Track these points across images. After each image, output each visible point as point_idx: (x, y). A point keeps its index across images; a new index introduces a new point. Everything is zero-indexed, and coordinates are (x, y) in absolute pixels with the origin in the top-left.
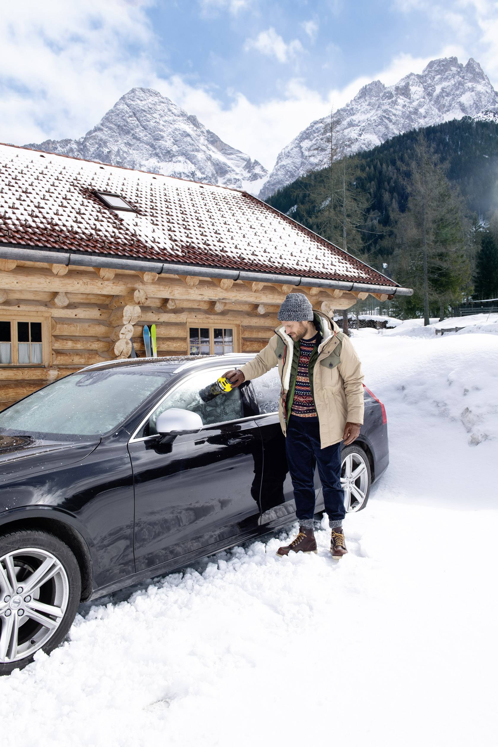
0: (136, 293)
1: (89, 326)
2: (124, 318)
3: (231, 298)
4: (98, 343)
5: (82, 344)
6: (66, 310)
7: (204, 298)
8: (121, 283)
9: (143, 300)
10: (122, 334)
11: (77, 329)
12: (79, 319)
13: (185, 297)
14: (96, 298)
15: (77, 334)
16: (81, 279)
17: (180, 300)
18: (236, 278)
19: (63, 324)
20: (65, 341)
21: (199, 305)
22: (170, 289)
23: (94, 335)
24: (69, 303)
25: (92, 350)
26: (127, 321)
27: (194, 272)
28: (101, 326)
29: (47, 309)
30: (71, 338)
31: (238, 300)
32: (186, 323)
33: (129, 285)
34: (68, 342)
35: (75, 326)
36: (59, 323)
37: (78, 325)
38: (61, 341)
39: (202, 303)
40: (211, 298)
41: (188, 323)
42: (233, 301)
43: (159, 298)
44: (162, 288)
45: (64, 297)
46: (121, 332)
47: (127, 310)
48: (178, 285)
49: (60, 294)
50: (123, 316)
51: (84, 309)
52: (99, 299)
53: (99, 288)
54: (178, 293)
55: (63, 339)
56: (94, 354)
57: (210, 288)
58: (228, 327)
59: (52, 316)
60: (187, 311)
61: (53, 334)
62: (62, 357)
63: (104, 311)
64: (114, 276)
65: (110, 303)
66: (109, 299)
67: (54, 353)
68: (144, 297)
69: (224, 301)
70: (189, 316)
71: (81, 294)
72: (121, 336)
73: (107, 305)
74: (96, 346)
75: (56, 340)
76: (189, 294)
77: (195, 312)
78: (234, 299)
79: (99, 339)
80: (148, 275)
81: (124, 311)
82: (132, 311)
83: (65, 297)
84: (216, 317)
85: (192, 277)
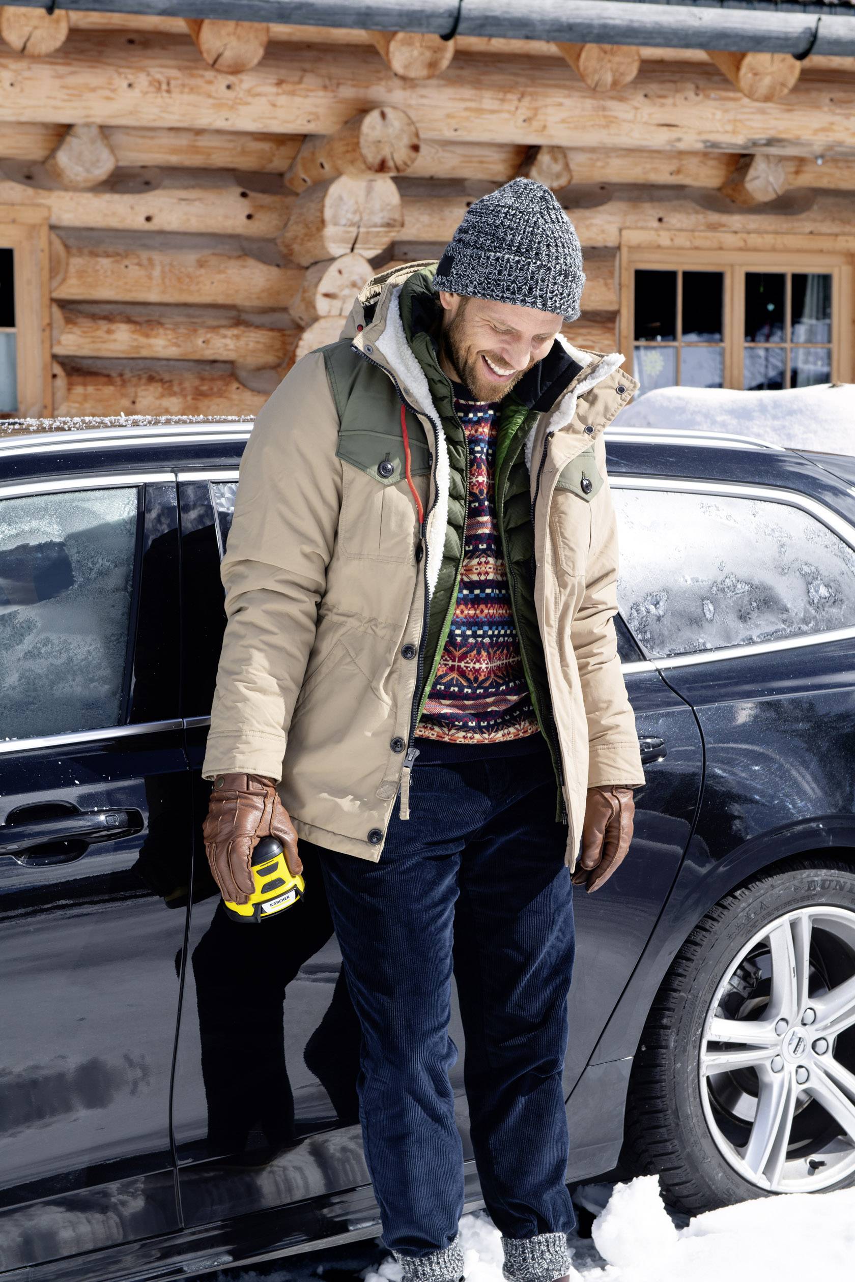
0: (372, 120)
1: (201, 264)
2: (330, 231)
3: (806, 136)
4: (235, 331)
5: (171, 335)
6: (107, 197)
7: (679, 140)
8: (310, 80)
9: (401, 154)
10: (327, 295)
11: (150, 277)
12: (161, 232)
13: (591, 138)
14: (231, 145)
15: (153, 297)
16: (142, 69)
17: (592, 150)
18: (802, 48)
19: (94, 254)
20: (104, 325)
21: (678, 172)
22: (526, 101)
23: (221, 300)
24: (118, 168)
25: (214, 362)
26: (344, 241)
27: (604, 26)
28: (251, 262)
29: (30, 191)
30: (129, 310)
31: (840, 144)
32: (619, 248)
33: (348, 92)
34: (114, 327)
35: (145, 262)
36: (80, 252)
37: (157, 257)
38: (86, 323)
39: (692, 164)
40: (713, 137)
41: (624, 251)
42: (818, 149)
43: (501, 146)
44: (489, 100)
45: (93, 142)
46: (324, 287)
47: (341, 198)
48: (564, 87)
49: (79, 130)
50: (323, 222)
51: (183, 194)
52: (244, 152)
53: (219, 106)
54: (563, 121)
55: (94, 317)
56: (222, 378)
57: (707, 97)
58: (812, 266)
59: (54, 221)
60: (620, 199)
61: (55, 295)
62: (90, 389)
63: (266, 199)
64: (261, 52)
65: (291, 167)
66: (286, 151)
67: (58, 370)
68: (406, 141)
69: (773, 150)
70: (631, 219)
71: (171, 129)
72: (322, 305)
73: (281, 175)
74: (231, 343)
75: (69, 321)
76: (610, 122)
77: (660, 200)
78: (819, 142)
79: (244, 316)
80: (409, 43)
81: (328, 201)
82: (361, 199)
83: (99, 144)
84: (754, 221)
85: (607, 47)
